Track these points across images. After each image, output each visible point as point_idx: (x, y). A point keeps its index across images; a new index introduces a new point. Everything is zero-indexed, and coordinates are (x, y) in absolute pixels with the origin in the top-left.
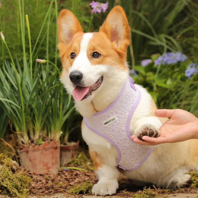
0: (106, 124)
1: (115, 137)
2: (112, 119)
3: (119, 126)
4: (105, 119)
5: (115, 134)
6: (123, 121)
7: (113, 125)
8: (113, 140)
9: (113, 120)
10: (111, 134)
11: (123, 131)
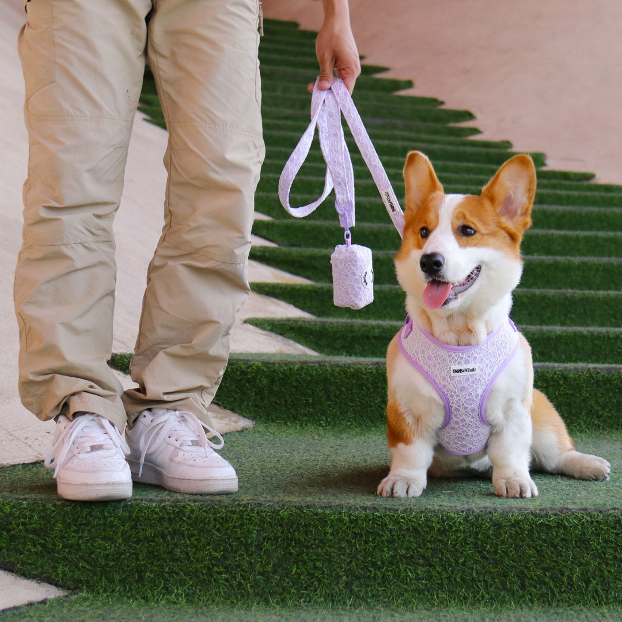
0: (458, 372)
1: (460, 400)
2: (471, 368)
3: (476, 385)
4: (459, 363)
5: (462, 395)
6: (485, 380)
7: (467, 380)
8: (452, 403)
9: (471, 371)
10: (455, 392)
11: (477, 396)
